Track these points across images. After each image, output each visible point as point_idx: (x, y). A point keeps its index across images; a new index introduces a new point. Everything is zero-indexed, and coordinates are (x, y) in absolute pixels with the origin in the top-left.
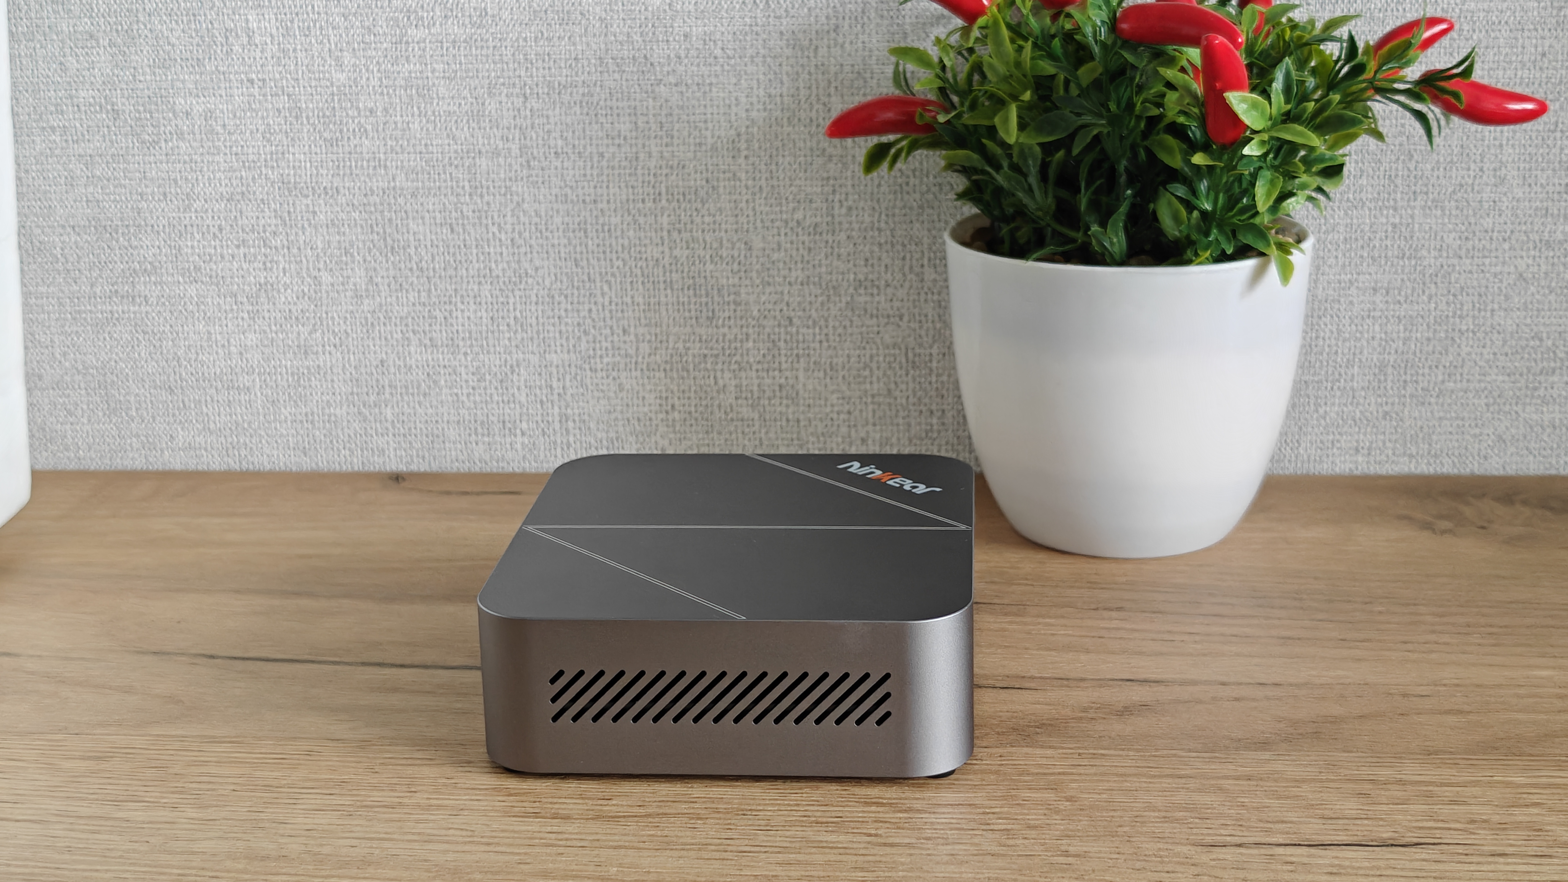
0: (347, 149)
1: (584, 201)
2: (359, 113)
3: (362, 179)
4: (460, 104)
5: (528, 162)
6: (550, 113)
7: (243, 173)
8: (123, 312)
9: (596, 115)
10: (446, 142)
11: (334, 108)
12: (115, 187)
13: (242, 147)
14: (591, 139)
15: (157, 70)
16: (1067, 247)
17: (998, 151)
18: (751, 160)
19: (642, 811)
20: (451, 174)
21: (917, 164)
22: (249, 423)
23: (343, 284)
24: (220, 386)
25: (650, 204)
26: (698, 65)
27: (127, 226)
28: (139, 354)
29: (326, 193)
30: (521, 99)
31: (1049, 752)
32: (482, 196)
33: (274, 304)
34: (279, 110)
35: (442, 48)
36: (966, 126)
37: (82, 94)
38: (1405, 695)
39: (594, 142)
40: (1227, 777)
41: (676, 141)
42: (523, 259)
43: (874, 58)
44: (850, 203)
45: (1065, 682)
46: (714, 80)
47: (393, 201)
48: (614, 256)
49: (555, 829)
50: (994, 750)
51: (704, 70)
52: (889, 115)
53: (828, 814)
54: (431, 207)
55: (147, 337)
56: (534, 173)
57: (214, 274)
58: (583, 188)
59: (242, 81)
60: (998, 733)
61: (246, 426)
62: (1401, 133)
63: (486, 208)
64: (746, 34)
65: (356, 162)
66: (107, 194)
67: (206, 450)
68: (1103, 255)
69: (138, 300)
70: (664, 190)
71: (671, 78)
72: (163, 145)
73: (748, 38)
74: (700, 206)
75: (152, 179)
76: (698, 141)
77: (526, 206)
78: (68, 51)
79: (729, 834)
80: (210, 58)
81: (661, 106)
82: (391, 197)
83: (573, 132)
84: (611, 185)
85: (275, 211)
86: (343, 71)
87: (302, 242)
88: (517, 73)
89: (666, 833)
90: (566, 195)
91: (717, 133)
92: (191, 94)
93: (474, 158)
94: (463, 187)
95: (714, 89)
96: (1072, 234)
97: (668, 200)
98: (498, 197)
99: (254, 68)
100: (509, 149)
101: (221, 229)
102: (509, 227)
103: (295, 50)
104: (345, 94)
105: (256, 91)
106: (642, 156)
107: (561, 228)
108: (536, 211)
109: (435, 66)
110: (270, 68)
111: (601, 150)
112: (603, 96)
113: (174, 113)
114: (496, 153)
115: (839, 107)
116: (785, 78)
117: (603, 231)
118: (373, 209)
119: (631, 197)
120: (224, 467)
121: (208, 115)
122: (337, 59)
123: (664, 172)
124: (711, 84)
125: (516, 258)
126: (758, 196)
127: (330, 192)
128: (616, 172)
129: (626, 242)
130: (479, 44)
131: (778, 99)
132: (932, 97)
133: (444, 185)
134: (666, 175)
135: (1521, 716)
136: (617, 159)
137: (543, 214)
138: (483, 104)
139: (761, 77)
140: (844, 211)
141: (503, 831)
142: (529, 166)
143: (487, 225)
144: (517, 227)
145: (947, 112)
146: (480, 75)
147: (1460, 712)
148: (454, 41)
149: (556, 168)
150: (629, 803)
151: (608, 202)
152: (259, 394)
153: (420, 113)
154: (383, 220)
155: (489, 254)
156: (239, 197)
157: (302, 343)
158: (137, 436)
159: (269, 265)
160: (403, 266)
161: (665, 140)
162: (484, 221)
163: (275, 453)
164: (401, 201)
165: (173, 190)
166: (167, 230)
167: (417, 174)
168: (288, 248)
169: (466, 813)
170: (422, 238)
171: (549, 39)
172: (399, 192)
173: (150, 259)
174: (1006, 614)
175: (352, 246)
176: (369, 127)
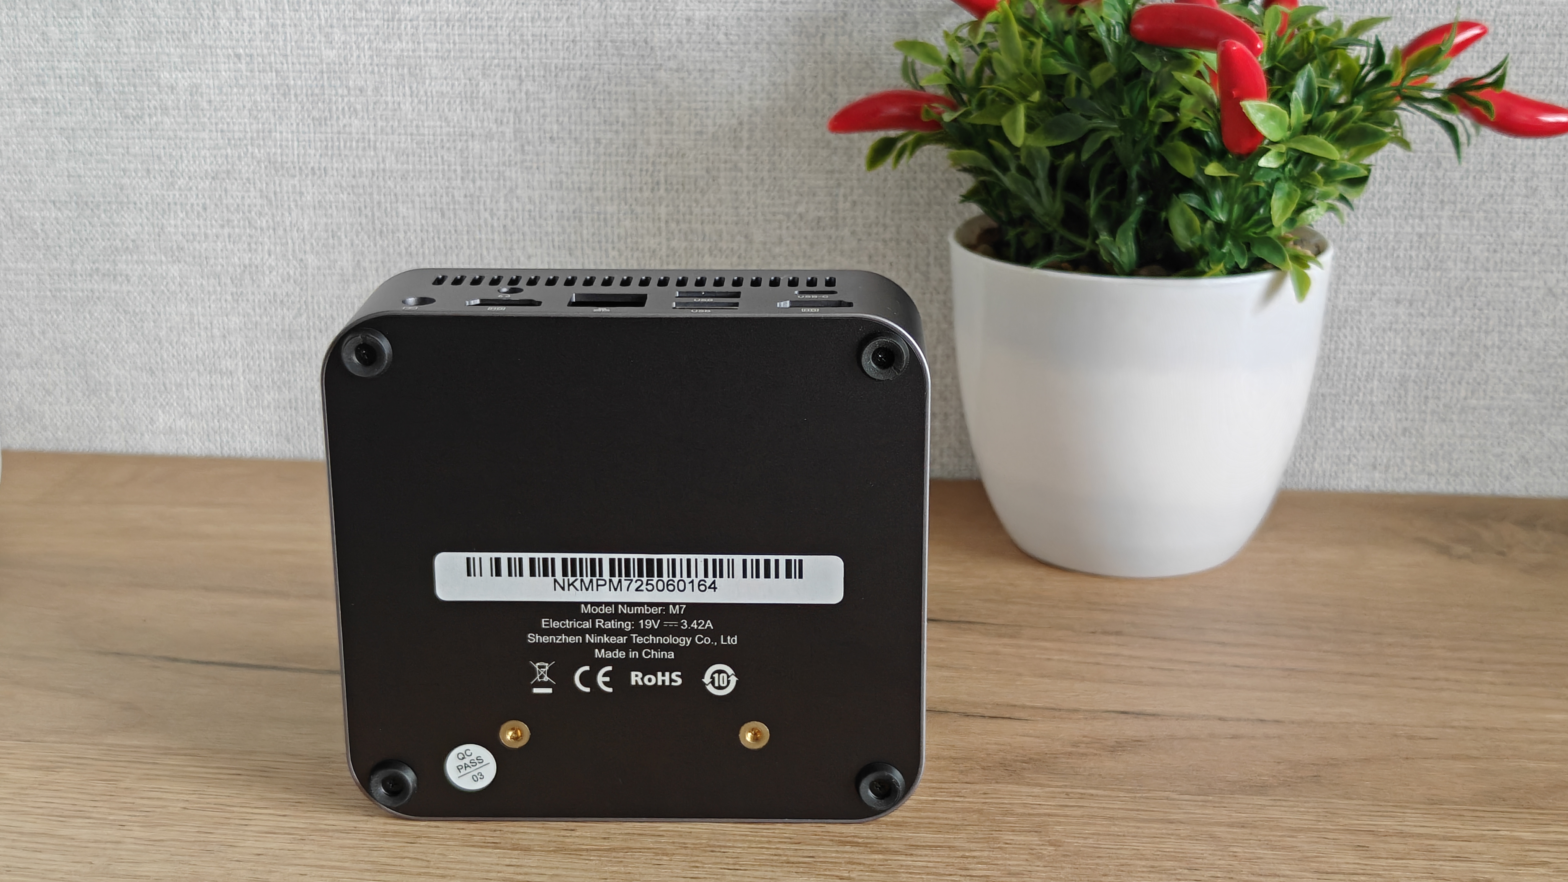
0: (335, 129)
1: (579, 188)
2: (349, 93)
3: (351, 160)
4: (453, 85)
5: (523, 146)
6: (547, 96)
7: (229, 151)
8: (104, 291)
9: (594, 100)
10: (438, 123)
11: (323, 86)
12: (98, 162)
13: (228, 124)
14: (588, 124)
15: (142, 43)
16: (1075, 255)
17: (1005, 152)
18: (754, 150)
19: (606, 844)
20: (442, 157)
21: (925, 159)
22: (232, 409)
23: (330, 269)
24: (202, 369)
25: (647, 194)
26: (700, 50)
27: (109, 203)
28: (120, 334)
29: (314, 174)
30: (516, 82)
31: (1037, 790)
32: (474, 181)
33: (258, 286)
34: (266, 87)
35: (435, 26)
36: (974, 125)
37: (64, 65)
38: (1411, 738)
39: (591, 128)
40: (1219, 824)
41: (675, 129)
42: (515, 246)
43: (883, 48)
44: (855, 197)
45: (1057, 714)
46: (717, 67)
47: (382, 184)
48: (610, 246)
49: (514, 862)
50: (977, 787)
51: (706, 55)
52: (895, 110)
53: (800, 853)
54: (421, 191)
55: (128, 317)
56: (528, 158)
57: (197, 253)
58: (578, 175)
59: (229, 56)
60: (984, 768)
61: (228, 410)
62: (1430, 140)
63: (477, 193)
64: (751, 20)
65: (345, 142)
66: (90, 170)
67: (187, 434)
68: (1111, 264)
69: (120, 279)
70: (662, 180)
71: (672, 64)
72: (147, 120)
73: (753, 24)
74: (699, 196)
75: (135, 156)
76: (698, 129)
77: (519, 192)
78: (50, 20)
79: (696, 873)
80: (196, 32)
81: (661, 92)
82: (381, 179)
83: (570, 117)
84: (608, 172)
85: (261, 191)
86: (332, 48)
87: (288, 223)
88: (513, 54)
89: (629, 869)
90: (561, 182)
91: (718, 121)
92: (176, 68)
93: (467, 141)
94: (455, 171)
95: (716, 76)
96: (1081, 241)
97: (666, 190)
98: (490, 182)
99: (241, 43)
100: (503, 133)
101: (205, 209)
102: (501, 213)
103: (284, 25)
104: (335, 72)
105: (243, 67)
106: (640, 143)
107: (555, 215)
108: (530, 198)
109: (428, 45)
110: (258, 43)
111: (597, 136)
112: (601, 81)
113: (159, 86)
114: (489, 136)
115: (846, 97)
116: (790, 67)
117: (599, 219)
118: (361, 191)
119: (628, 186)
120: (205, 452)
121: (194, 90)
122: (327, 35)
123: (664, 160)
124: (713, 71)
125: (508, 245)
126: (760, 188)
127: (317, 172)
128: (613, 159)
129: (623, 233)
130: (474, 23)
131: (782, 88)
132: (941, 92)
133: (434, 168)
134: (666, 164)
135: (1532, 765)
136: (614, 146)
137: (537, 202)
138: (477, 85)
139: (766, 64)
140: (848, 205)
141: (459, 862)
142: (523, 151)
143: (478, 212)
144: (510, 214)
145: (954, 108)
146: (475, 55)
147: (1469, 758)
148: (448, 20)
149: (551, 154)
150: (594, 835)
151: (605, 190)
152: (242, 379)
153: (412, 92)
154: (372, 202)
155: (480, 239)
156: (224, 176)
157: (287, 328)
158: (117, 418)
159: (253, 246)
160: (391, 251)
161: (664, 127)
162: (476, 208)
163: (258, 439)
164: (390, 183)
165: (157, 167)
166: (150, 207)
167: (408, 156)
168: (274, 229)
169: (423, 841)
170: (411, 222)
171: (546, 20)
172: (388, 174)
173: (132, 237)
174: (1000, 636)
175: (339, 229)
176: (359, 107)
